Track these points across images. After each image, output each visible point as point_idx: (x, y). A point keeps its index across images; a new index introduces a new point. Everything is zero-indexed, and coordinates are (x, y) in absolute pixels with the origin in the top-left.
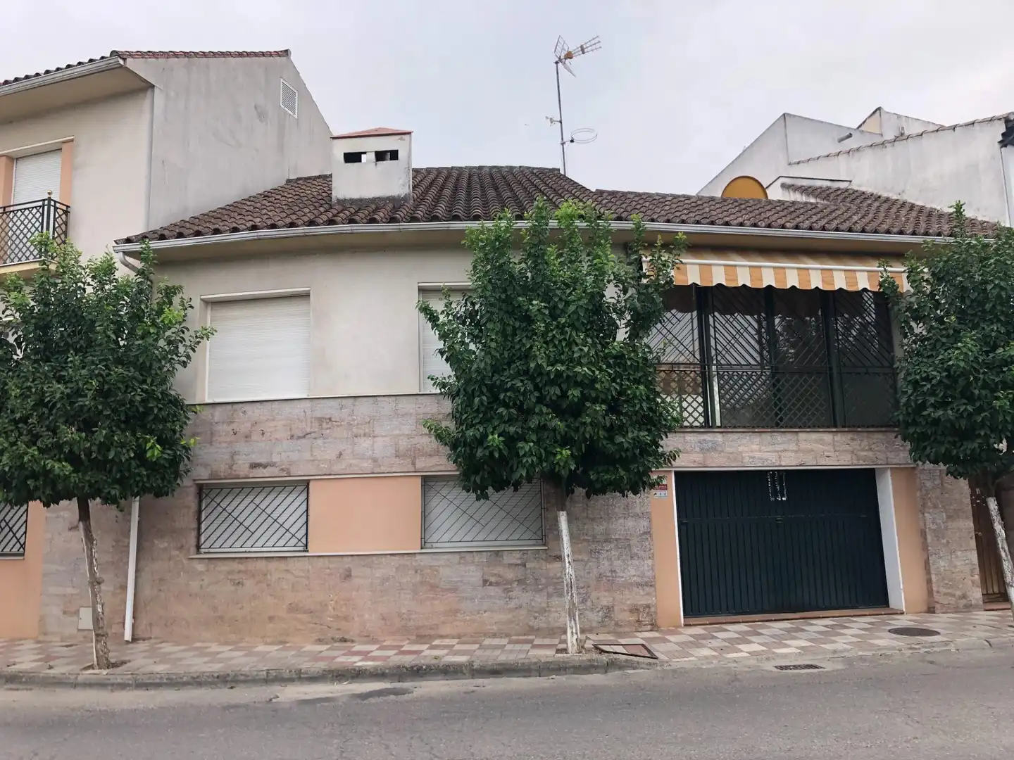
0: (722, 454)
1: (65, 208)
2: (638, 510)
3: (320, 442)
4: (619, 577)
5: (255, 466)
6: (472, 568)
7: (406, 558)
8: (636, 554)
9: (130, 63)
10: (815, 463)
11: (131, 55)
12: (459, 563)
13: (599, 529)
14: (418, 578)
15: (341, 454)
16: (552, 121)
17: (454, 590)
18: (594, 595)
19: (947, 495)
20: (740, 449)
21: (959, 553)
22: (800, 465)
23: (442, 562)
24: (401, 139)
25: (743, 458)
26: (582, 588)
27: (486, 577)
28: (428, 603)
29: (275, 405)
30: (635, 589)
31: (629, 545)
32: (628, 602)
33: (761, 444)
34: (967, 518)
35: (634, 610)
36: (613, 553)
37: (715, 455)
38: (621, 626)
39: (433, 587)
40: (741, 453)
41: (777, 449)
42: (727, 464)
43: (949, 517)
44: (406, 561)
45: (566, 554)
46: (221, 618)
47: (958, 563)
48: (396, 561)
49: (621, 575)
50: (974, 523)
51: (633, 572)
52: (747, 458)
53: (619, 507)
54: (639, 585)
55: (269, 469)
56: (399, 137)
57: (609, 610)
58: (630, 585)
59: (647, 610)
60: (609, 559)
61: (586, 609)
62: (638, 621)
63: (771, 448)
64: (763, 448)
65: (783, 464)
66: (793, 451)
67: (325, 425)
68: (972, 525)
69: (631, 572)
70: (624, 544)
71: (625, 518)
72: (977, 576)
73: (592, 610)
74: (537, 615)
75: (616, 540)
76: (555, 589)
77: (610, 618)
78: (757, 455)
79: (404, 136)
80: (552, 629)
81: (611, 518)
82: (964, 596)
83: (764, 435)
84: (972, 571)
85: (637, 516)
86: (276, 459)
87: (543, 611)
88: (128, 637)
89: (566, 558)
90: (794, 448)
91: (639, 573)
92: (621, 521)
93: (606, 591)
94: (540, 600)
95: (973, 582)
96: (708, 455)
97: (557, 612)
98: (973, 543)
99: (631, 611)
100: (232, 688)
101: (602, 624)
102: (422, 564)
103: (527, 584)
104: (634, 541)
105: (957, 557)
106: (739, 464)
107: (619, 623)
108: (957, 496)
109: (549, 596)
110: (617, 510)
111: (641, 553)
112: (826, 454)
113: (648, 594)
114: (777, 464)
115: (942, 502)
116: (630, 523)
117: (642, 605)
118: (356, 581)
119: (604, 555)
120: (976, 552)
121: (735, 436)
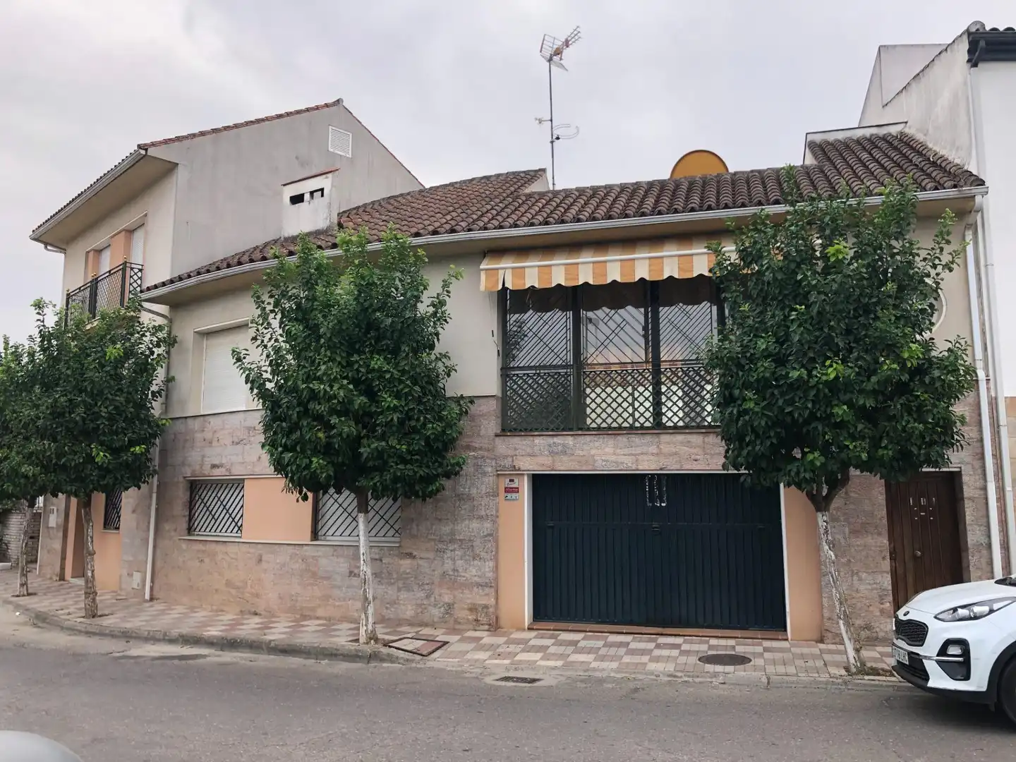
0: (573, 457)
1: (140, 267)
2: (483, 513)
3: (247, 447)
4: (460, 576)
5: (214, 466)
6: (342, 560)
7: (297, 547)
8: (479, 555)
9: (151, 152)
10: (678, 467)
11: (153, 144)
12: (333, 555)
13: (446, 529)
14: (304, 566)
15: (260, 458)
16: (540, 121)
17: (328, 578)
18: (437, 591)
19: (852, 506)
20: (593, 452)
21: (864, 575)
22: (661, 469)
23: (320, 554)
24: (327, 178)
25: (595, 461)
26: (427, 584)
27: (352, 570)
28: (309, 588)
29: (226, 416)
30: (475, 589)
31: (472, 546)
32: (469, 601)
33: (616, 447)
34: (879, 534)
35: (473, 609)
36: (457, 552)
37: (565, 458)
38: (460, 623)
39: (314, 575)
40: (593, 456)
41: (633, 452)
42: (578, 468)
43: (855, 532)
44: (297, 551)
45: (361, 553)
46: (191, 587)
47: (862, 588)
48: (290, 549)
49: (463, 574)
50: (889, 540)
51: (474, 572)
52: (600, 462)
53: (465, 509)
54: (479, 585)
55: (221, 469)
56: (324, 176)
57: (450, 606)
58: (470, 585)
59: (485, 610)
60: (453, 560)
61: (430, 605)
62: (477, 620)
63: (626, 451)
64: (618, 451)
65: (640, 467)
66: (652, 454)
67: (251, 434)
68: (886, 542)
69: (472, 572)
70: (467, 545)
71: (470, 520)
72: (888, 604)
73: (435, 606)
74: (388, 606)
75: (460, 540)
76: (404, 583)
77: (451, 615)
78: (613, 458)
79: (328, 175)
80: (399, 620)
81: (456, 520)
82: (868, 627)
83: (619, 438)
84: (881, 598)
85: (480, 518)
86: (224, 461)
87: (394, 603)
88: (147, 596)
89: (361, 556)
90: (654, 451)
91: (479, 573)
92: (467, 522)
93: (448, 589)
94: (391, 592)
95: (882, 611)
96: (557, 458)
97: (404, 605)
98: (886, 564)
99: (471, 610)
100: (127, 642)
101: (443, 620)
102: (307, 554)
103: (382, 578)
104: (477, 543)
105: (860, 579)
106: (590, 467)
107: (459, 620)
108: (867, 508)
109: (399, 590)
110: (463, 512)
111: (483, 554)
112: (693, 457)
113: (487, 595)
114: (634, 468)
115: (845, 514)
116: (475, 525)
117: (480, 605)
118: (264, 565)
119: (449, 554)
120: (889, 576)
121: (588, 438)
